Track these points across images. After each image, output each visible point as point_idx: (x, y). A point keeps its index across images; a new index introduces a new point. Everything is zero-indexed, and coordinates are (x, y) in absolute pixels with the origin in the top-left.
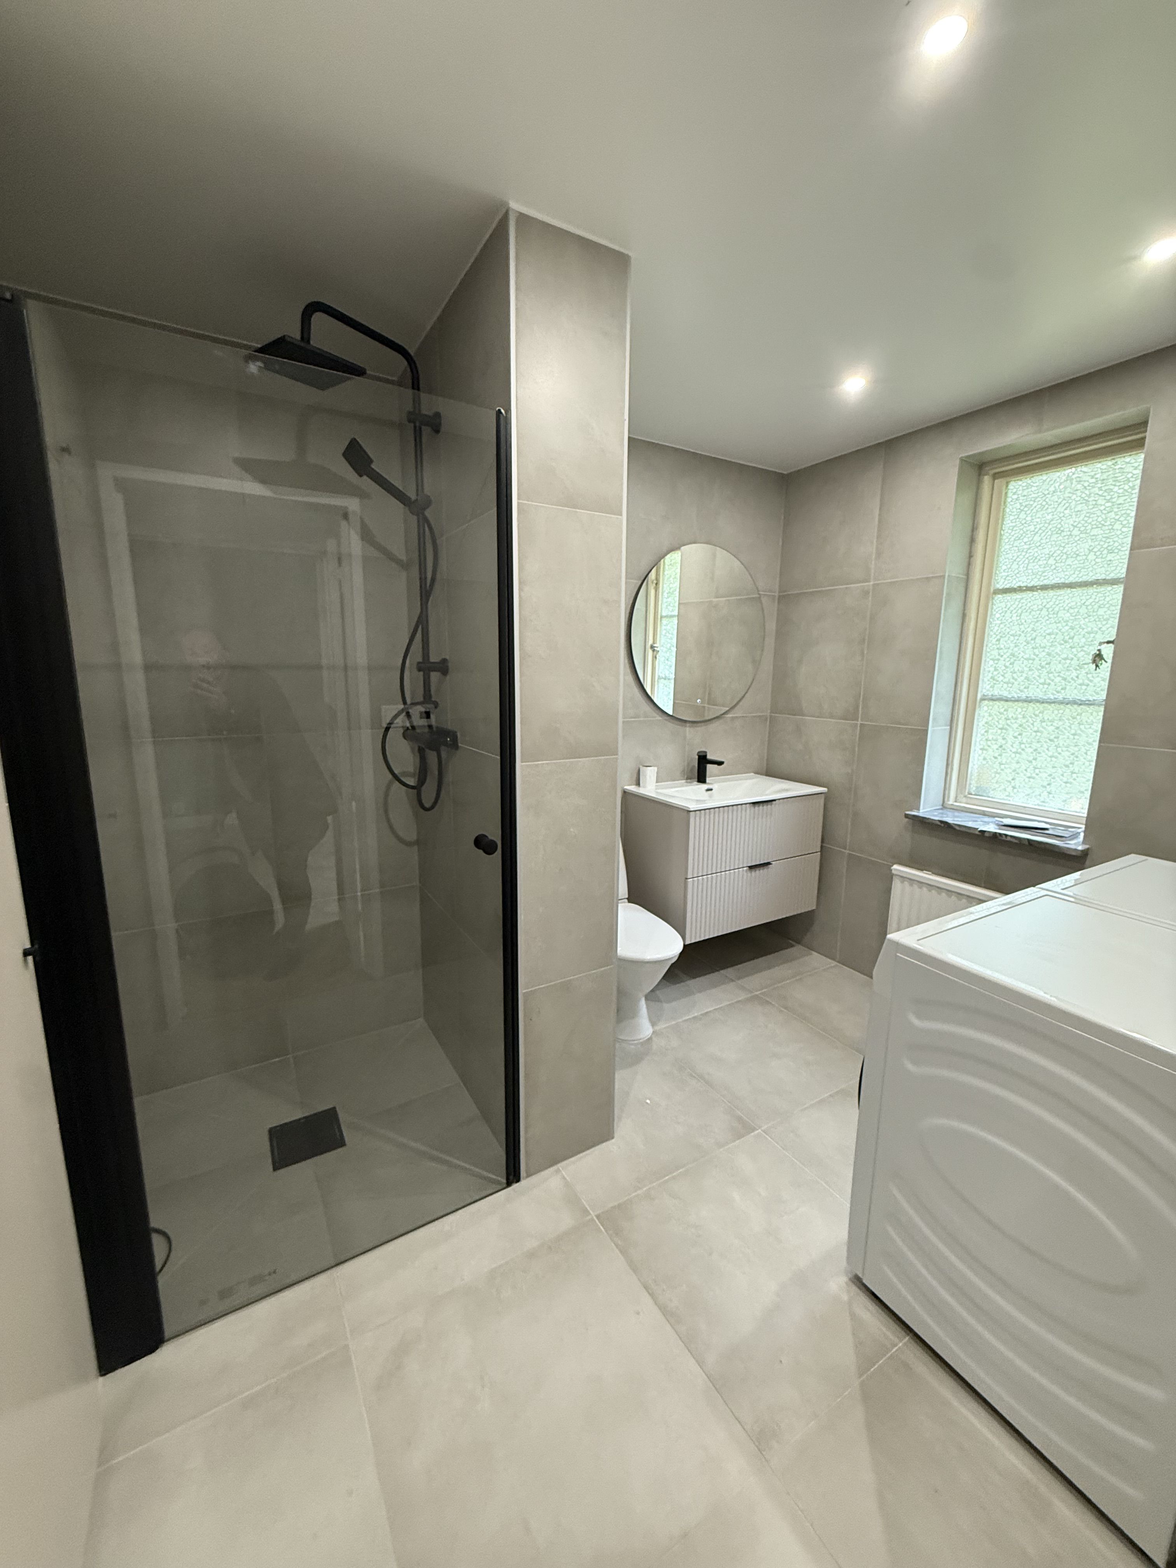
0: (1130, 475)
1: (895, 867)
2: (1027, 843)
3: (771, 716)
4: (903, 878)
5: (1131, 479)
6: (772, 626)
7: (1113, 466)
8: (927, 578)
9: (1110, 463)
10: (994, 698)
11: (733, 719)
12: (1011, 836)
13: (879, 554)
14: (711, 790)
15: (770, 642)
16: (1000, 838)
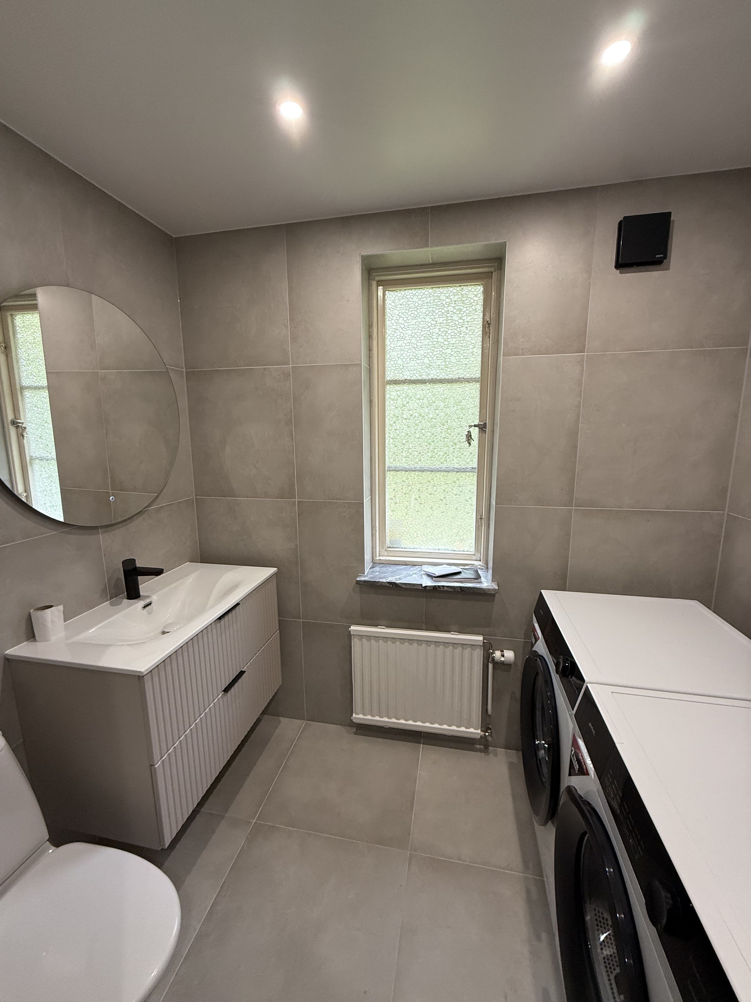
0: (472, 301)
1: (353, 628)
2: (459, 590)
3: (196, 499)
4: (361, 636)
5: (473, 304)
6: (184, 403)
7: (460, 291)
8: (346, 365)
9: (459, 289)
10: (397, 469)
11: (159, 510)
12: (447, 587)
13: (294, 339)
14: (150, 604)
15: (185, 421)
16: (439, 589)
